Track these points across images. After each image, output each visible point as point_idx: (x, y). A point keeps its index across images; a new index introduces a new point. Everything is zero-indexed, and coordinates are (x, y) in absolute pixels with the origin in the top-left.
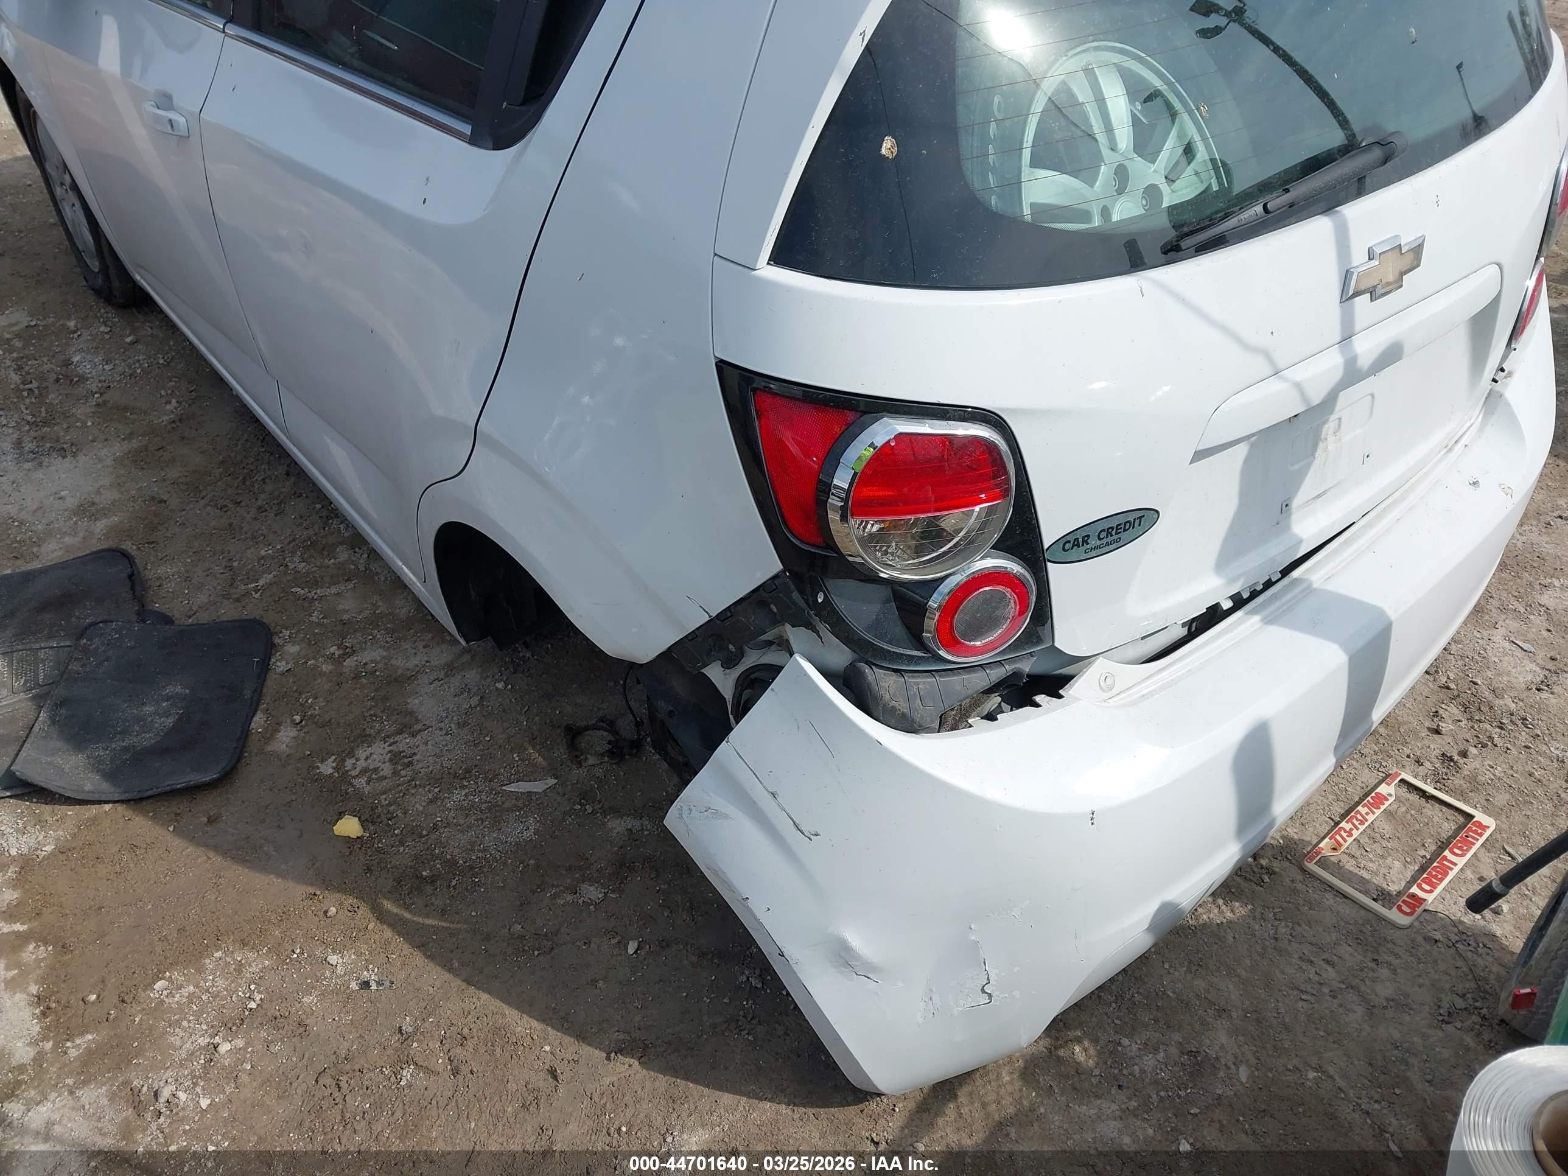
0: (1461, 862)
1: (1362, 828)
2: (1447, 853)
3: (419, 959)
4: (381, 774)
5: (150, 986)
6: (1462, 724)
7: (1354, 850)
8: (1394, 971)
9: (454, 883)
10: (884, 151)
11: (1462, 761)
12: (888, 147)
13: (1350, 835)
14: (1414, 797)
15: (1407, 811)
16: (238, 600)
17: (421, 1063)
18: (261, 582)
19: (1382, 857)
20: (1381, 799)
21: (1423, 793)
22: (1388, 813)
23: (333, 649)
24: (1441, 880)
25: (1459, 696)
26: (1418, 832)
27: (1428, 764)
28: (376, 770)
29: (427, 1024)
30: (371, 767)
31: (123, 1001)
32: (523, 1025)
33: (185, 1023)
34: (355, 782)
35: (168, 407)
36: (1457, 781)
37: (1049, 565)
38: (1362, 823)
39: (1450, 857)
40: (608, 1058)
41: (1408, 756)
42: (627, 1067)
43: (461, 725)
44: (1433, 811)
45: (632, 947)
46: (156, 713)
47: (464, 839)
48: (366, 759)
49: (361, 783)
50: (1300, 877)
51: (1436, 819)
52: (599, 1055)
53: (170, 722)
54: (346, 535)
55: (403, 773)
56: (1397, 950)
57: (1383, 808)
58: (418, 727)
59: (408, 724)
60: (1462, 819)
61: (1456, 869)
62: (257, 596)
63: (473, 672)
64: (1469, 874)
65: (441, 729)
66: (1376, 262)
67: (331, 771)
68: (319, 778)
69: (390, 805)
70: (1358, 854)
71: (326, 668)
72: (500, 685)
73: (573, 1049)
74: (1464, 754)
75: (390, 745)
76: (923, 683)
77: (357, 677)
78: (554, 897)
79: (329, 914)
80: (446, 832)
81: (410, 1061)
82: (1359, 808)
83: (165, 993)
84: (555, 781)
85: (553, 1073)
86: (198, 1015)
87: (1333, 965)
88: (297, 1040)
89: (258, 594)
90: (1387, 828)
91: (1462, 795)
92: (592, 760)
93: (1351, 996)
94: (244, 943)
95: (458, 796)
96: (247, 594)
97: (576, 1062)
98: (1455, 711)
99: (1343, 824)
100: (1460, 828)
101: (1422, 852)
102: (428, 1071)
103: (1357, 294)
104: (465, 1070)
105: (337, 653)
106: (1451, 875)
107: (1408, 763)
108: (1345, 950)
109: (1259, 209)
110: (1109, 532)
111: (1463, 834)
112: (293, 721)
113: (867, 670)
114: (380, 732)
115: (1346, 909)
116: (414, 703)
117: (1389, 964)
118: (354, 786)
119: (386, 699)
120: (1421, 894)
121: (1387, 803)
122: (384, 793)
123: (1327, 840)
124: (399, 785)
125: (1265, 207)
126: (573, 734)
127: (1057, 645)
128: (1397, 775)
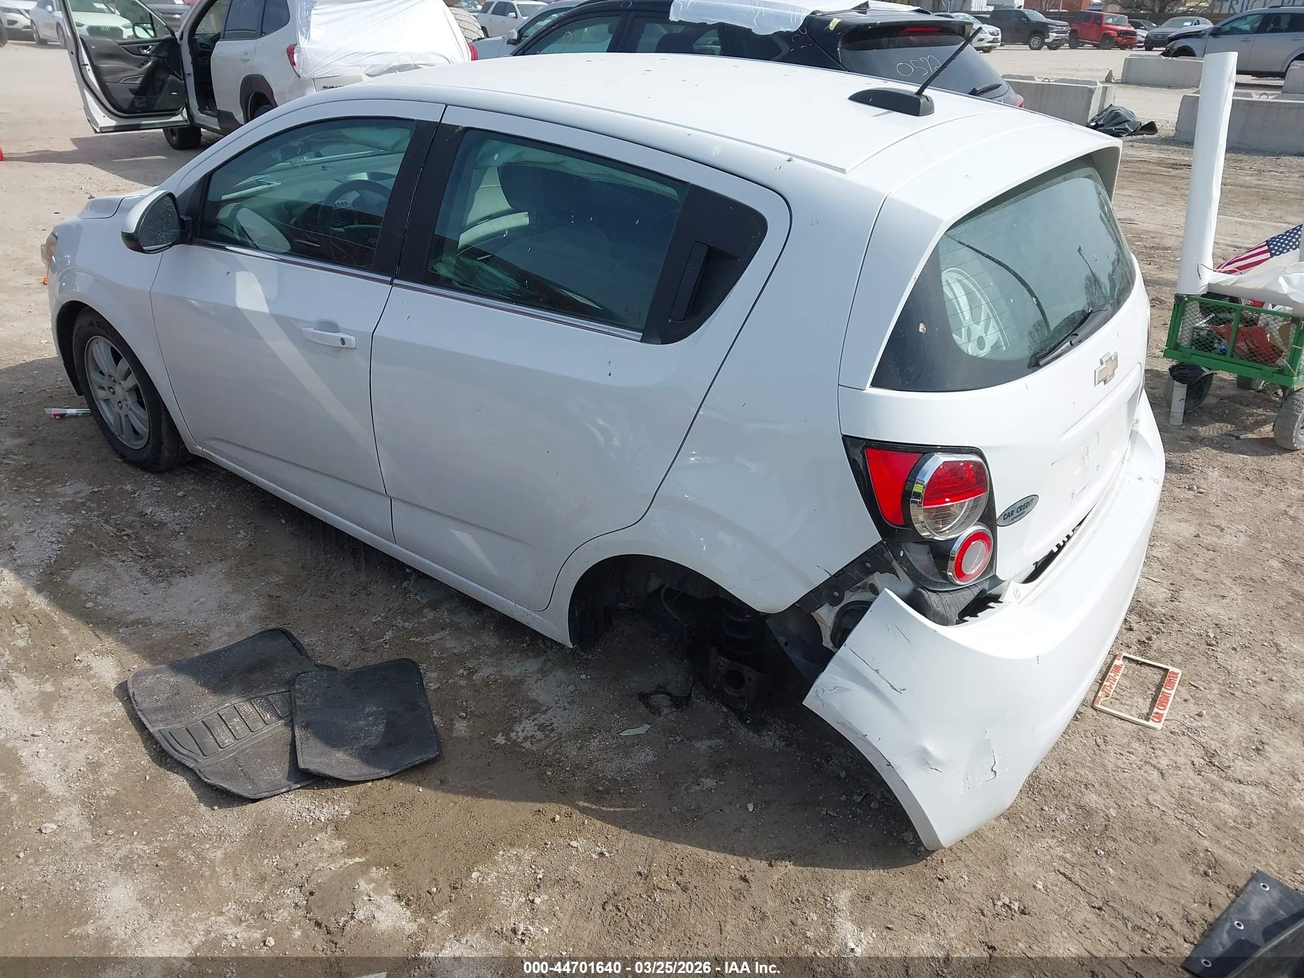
0: (1173, 692)
1: (1116, 683)
2: (1163, 689)
3: (625, 834)
4: (537, 738)
5: (468, 876)
6: (1142, 624)
7: (1115, 695)
8: (1163, 751)
9: (622, 791)
10: (921, 330)
11: (1150, 642)
12: (922, 328)
13: (1111, 688)
14: (1134, 665)
15: (1133, 672)
16: (375, 651)
17: (663, 888)
18: (386, 637)
19: (1131, 697)
20: (1118, 668)
21: (1137, 662)
22: (1124, 675)
23: (461, 671)
24: (1167, 703)
25: (1133, 609)
26: (1143, 683)
27: (1133, 646)
28: (533, 736)
29: (653, 867)
30: (529, 735)
31: (455, 888)
32: (712, 857)
33: (503, 893)
34: (524, 745)
35: (239, 536)
36: (1152, 653)
37: (998, 527)
38: (1114, 681)
39: (1166, 691)
40: (771, 865)
41: (1122, 644)
42: (787, 868)
43: (572, 703)
44: (1145, 670)
45: (751, 807)
46: (368, 725)
47: (613, 766)
48: (523, 731)
49: (527, 745)
50: (1095, 713)
51: (1149, 674)
52: (764, 864)
53: (381, 728)
54: (424, 602)
55: (552, 735)
56: (1160, 741)
57: (1121, 672)
58: (544, 708)
59: (536, 708)
60: (1162, 673)
61: (1172, 696)
62: (387, 646)
63: (560, 672)
64: (1177, 698)
65: (560, 707)
66: (1104, 366)
67: (504, 742)
68: (498, 747)
69: (554, 754)
70: (1118, 697)
71: (463, 682)
72: (583, 677)
73: (747, 865)
74: (1150, 639)
75: (533, 721)
76: (947, 597)
77: (487, 685)
78: (686, 789)
79: (556, 820)
80: (600, 764)
81: (656, 887)
82: (1109, 673)
83: (480, 879)
84: (650, 726)
85: (745, 880)
86: (509, 886)
87: (1133, 754)
88: (577, 890)
89: (388, 645)
90: (1126, 683)
91: (1157, 660)
92: (666, 711)
93: (1148, 767)
94: (512, 845)
95: (595, 743)
96: (380, 646)
97: (753, 871)
98: (1135, 618)
99: (1105, 683)
100: (1164, 677)
101: (1150, 692)
102: (668, 891)
103: (1099, 382)
104: (691, 886)
105: (465, 673)
106: (1171, 699)
107: (1122, 647)
108: (1136, 745)
109: (1068, 343)
110: (1020, 508)
111: (1167, 678)
112: (461, 717)
113: (924, 592)
114: (521, 714)
115: (1127, 725)
116: (533, 695)
117: (1160, 749)
118: (524, 748)
119: (513, 695)
120: (1160, 712)
121: (1122, 669)
122: (546, 748)
123: (1100, 692)
124: (553, 742)
125: (1071, 342)
126: (644, 697)
127: (997, 574)
128: (1120, 654)
